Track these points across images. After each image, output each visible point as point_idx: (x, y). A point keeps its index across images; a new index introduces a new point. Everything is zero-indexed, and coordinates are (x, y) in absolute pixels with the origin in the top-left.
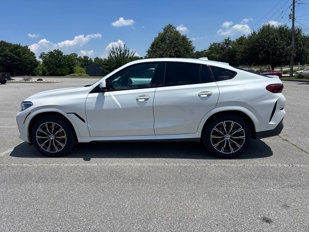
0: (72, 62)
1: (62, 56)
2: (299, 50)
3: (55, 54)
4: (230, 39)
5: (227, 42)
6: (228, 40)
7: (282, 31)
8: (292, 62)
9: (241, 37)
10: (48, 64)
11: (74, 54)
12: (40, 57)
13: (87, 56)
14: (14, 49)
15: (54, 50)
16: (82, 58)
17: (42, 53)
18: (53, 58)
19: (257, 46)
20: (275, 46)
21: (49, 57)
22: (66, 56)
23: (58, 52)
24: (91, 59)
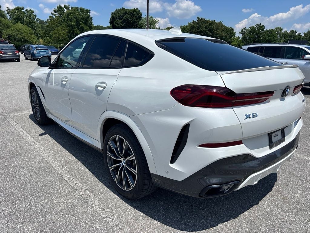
0: (273, 38)
1: (263, 30)
3: (257, 29)
10: (246, 40)
11: (279, 28)
12: (240, 33)
13: (295, 30)
14: (209, 25)
15: (256, 25)
16: (288, 33)
17: (243, 28)
18: (253, 33)
21: (249, 32)
22: (269, 30)
23: (260, 26)
24: (299, 34)
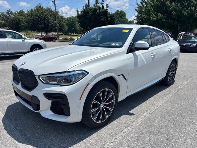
2: (61, 24)
4: (11, 11)
5: (10, 12)
6: (10, 11)
7: (49, 11)
8: (58, 31)
9: (21, 11)
19: (37, 18)
20: (48, 20)
